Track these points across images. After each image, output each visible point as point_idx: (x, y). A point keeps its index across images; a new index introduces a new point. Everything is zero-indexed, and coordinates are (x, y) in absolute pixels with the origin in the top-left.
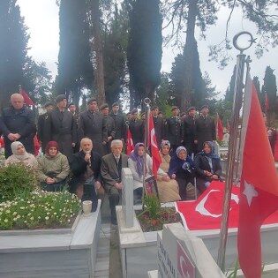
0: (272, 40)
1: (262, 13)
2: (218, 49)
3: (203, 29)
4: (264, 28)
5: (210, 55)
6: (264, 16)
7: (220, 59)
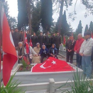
0: (90, 12)
1: (87, 2)
2: (72, 14)
3: (67, 7)
4: (88, 7)
5: (69, 16)
6: (88, 3)
7: (72, 17)
